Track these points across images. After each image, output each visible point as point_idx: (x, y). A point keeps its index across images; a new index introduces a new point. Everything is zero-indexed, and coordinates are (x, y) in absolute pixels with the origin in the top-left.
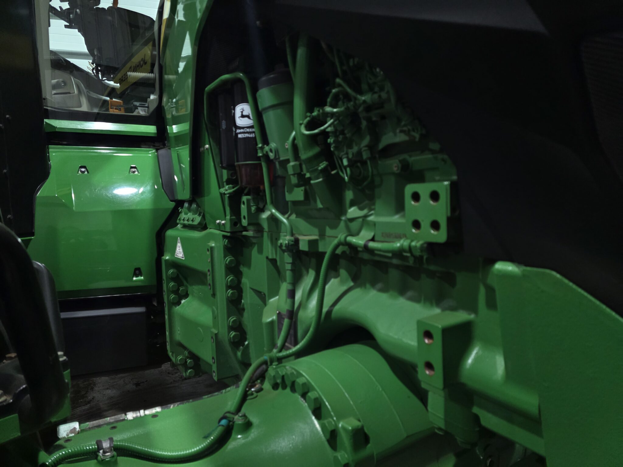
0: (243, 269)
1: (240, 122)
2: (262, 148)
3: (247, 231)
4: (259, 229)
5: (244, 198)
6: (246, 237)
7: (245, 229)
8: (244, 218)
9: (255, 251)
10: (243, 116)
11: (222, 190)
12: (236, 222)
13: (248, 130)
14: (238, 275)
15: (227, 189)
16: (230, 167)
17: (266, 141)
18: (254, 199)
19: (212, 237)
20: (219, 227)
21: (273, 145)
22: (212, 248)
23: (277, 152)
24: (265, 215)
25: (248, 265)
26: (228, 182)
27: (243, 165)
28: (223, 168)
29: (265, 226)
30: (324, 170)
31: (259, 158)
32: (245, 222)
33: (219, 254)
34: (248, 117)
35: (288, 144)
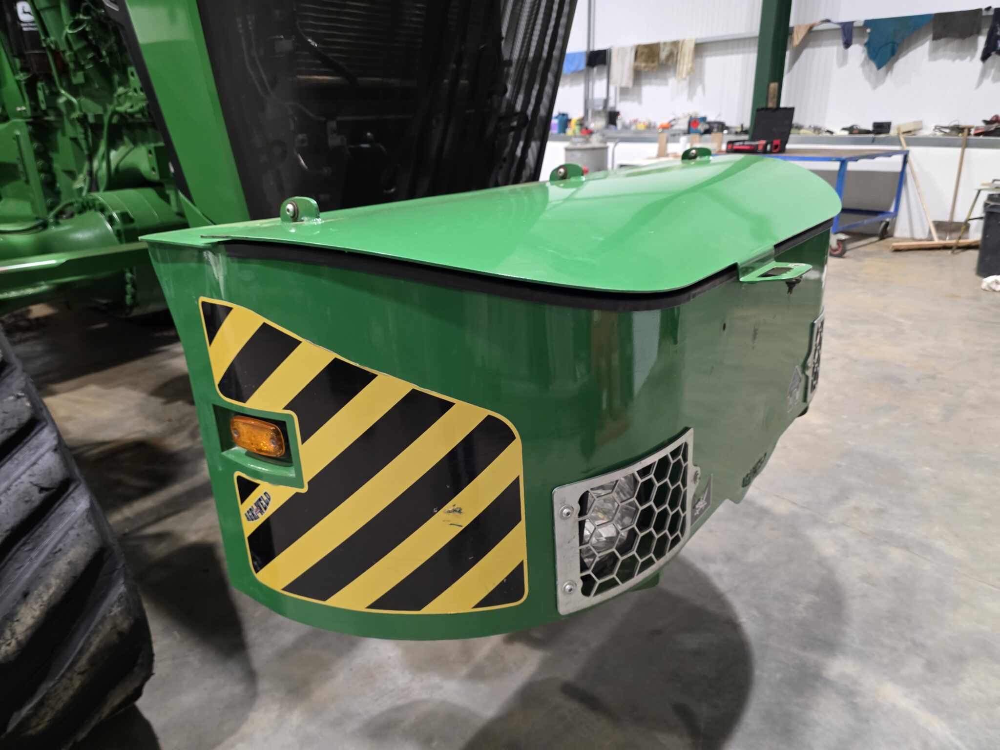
0: (53, 155)
1: (23, 17)
2: (45, 40)
3: (47, 115)
4: (59, 114)
5: (39, 85)
6: (48, 122)
7: (45, 113)
8: (43, 102)
9: (59, 135)
10: (25, 12)
11: (17, 77)
12: (35, 107)
13: (31, 25)
14: (49, 161)
15: (22, 77)
16: (21, 55)
17: (47, 34)
18: (46, 84)
19: (15, 126)
20: (20, 115)
21: (52, 38)
22: (17, 138)
23: (56, 44)
24: (61, 100)
25: (56, 149)
26: (23, 69)
27: (32, 54)
28: (14, 56)
29: (63, 109)
30: (92, 59)
31: (44, 49)
32: (43, 106)
33: (25, 141)
34: (29, 13)
35: (63, 38)
